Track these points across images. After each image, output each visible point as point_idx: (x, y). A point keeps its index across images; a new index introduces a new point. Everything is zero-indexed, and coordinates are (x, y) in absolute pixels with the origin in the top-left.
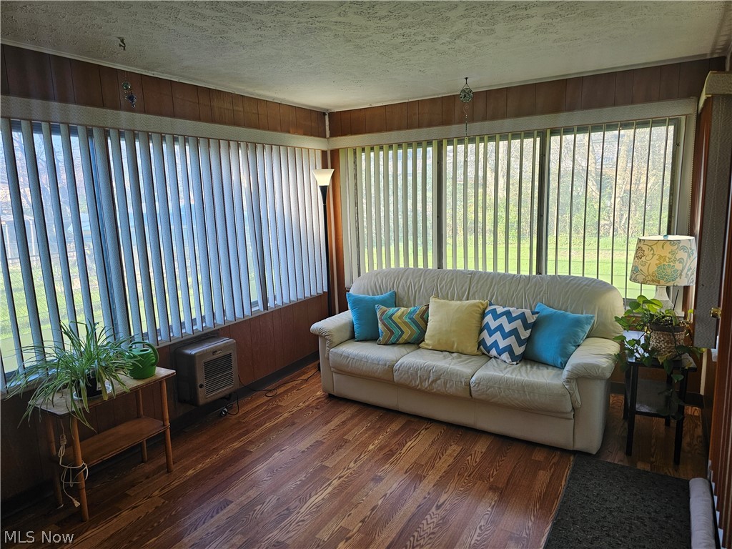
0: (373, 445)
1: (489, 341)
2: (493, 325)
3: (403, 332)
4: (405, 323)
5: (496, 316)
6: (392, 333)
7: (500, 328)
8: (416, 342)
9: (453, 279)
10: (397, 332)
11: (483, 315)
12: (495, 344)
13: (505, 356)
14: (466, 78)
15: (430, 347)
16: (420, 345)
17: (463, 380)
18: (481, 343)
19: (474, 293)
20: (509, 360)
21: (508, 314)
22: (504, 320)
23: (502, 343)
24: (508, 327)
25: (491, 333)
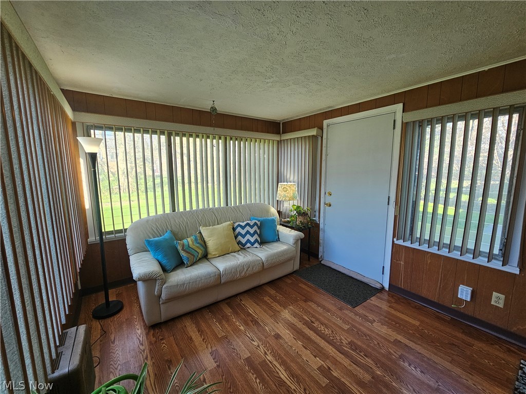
0: (240, 326)
1: (244, 241)
2: (243, 232)
3: (198, 253)
4: (197, 247)
5: (243, 228)
6: (194, 256)
7: (248, 232)
8: (205, 257)
9: (203, 215)
10: (196, 254)
11: (234, 229)
12: (248, 241)
13: (256, 245)
14: (214, 101)
15: (217, 256)
16: (208, 257)
17: (260, 262)
18: (239, 243)
19: (220, 220)
20: (258, 246)
21: (248, 224)
22: (248, 228)
23: (252, 240)
24: (252, 231)
25: (243, 236)
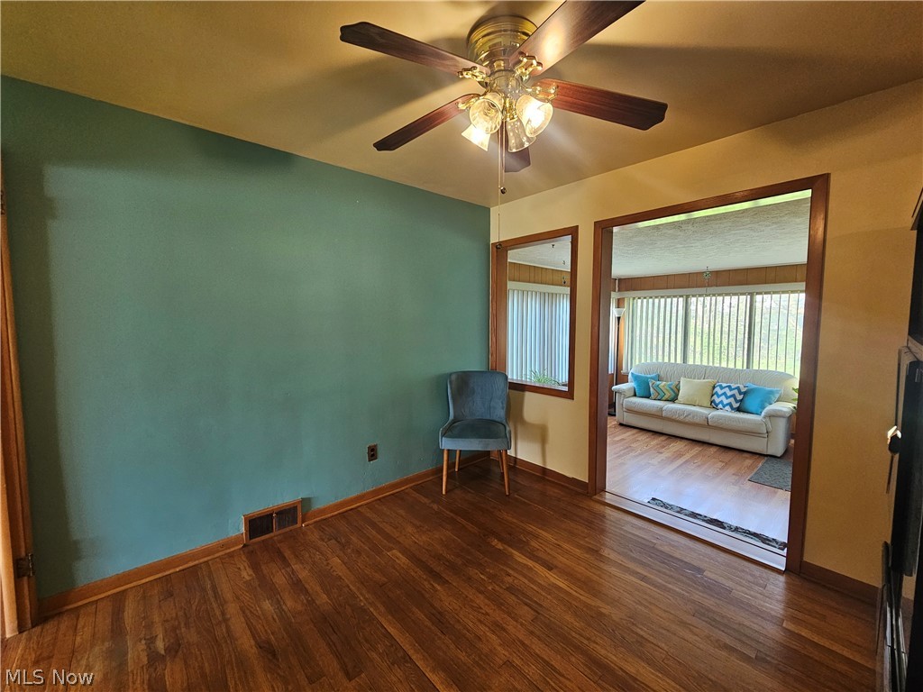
0: (653, 443)
1: (717, 400)
2: (720, 392)
3: (665, 394)
4: (666, 390)
5: (722, 388)
6: (659, 394)
7: (725, 394)
8: (674, 401)
9: (694, 369)
10: (662, 394)
11: (714, 387)
12: (721, 402)
13: (727, 408)
15: (682, 403)
16: (676, 401)
18: (713, 401)
19: (708, 376)
20: (730, 410)
21: (729, 387)
22: (727, 390)
23: (726, 401)
24: (729, 393)
25: (719, 396)
